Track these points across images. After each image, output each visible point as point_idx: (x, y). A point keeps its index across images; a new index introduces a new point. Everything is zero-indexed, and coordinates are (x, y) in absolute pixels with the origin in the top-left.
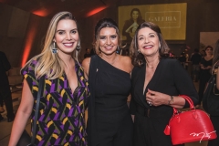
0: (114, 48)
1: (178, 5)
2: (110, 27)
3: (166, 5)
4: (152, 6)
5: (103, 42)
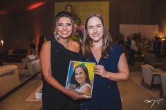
0: (69, 34)
1: (103, 3)
2: (66, 17)
3: (93, 3)
4: (82, 3)
5: (60, 28)
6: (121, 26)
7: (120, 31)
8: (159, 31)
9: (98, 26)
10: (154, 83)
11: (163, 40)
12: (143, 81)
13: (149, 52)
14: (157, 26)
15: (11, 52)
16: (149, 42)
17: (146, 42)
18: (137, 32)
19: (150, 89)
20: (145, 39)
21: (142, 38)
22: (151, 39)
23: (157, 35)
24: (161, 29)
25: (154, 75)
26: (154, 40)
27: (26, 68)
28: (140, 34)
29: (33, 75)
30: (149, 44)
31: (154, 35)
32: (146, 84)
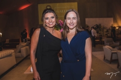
2: (50, 12)
3: (66, 4)
4: (58, 4)
5: (47, 21)
6: (87, 19)
7: (86, 23)
8: (114, 22)
9: (74, 18)
10: (113, 59)
11: (117, 28)
12: (105, 58)
13: (108, 37)
14: (112, 19)
15: (7, 41)
16: (107, 30)
17: (105, 30)
18: (98, 24)
19: (110, 63)
20: (104, 28)
21: (102, 27)
22: (108, 28)
23: (112, 25)
24: (115, 21)
25: (112, 53)
26: (111, 28)
27: (20, 52)
28: (100, 25)
29: (25, 56)
30: (107, 31)
31: (111, 25)
32: (107, 60)
